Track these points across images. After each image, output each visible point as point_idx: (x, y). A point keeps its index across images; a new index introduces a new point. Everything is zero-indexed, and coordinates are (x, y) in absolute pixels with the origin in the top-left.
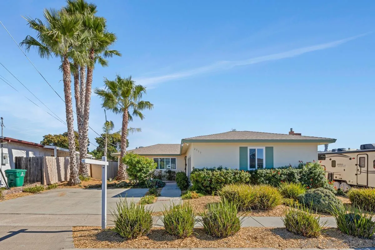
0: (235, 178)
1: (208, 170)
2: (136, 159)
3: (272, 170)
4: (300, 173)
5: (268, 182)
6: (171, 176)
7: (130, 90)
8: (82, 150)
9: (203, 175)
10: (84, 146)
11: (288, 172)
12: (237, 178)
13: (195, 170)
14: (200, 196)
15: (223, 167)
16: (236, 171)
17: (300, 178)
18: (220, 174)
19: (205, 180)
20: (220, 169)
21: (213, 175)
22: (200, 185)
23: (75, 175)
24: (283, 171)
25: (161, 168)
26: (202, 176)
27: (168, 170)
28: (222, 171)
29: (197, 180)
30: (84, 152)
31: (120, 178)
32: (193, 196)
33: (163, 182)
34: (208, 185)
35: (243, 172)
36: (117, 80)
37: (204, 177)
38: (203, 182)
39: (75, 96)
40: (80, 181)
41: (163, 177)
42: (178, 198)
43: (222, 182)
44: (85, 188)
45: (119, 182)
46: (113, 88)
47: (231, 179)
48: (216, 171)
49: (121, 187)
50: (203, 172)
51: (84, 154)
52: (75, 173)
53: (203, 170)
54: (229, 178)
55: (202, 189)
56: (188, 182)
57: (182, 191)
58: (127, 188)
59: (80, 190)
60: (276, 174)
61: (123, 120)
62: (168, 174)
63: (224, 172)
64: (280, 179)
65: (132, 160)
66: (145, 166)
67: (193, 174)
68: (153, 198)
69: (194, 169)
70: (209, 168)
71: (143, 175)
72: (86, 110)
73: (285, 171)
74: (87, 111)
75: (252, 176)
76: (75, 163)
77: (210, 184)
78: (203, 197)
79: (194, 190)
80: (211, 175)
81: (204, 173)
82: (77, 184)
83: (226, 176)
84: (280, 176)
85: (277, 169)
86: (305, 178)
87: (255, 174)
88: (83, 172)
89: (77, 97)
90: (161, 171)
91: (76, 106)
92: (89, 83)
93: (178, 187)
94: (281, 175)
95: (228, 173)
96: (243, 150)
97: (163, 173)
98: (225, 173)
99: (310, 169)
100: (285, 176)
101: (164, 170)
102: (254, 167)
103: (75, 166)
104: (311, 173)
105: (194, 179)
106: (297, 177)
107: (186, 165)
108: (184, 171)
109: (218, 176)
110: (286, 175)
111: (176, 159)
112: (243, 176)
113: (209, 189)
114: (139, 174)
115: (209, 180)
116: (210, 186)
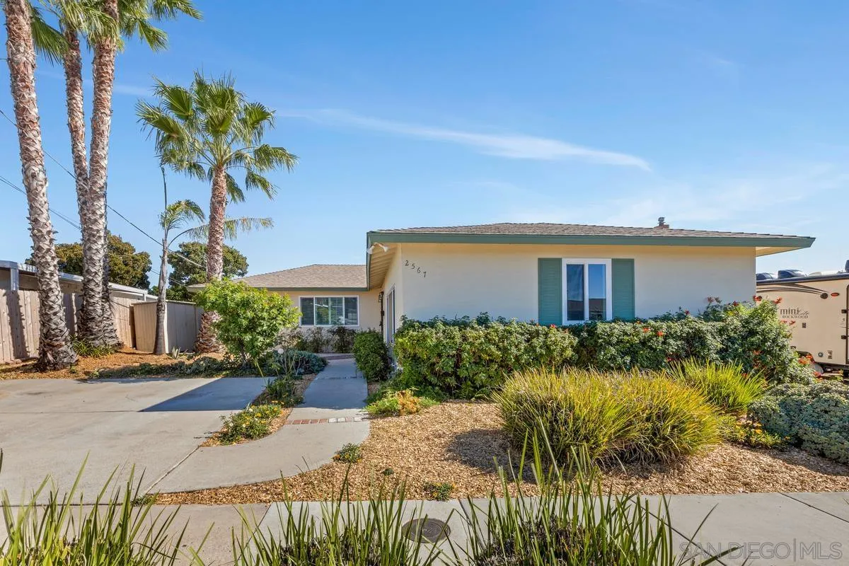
0: (530, 349)
1: (447, 324)
2: (238, 296)
3: (638, 325)
4: (721, 331)
5: (628, 359)
6: (345, 340)
7: (232, 114)
8: (87, 271)
9: (434, 340)
10: (91, 259)
11: (686, 329)
12: (538, 350)
13: (408, 325)
14: (426, 407)
15: (493, 316)
16: (534, 328)
17: (721, 346)
18: (486, 337)
19: (440, 356)
20: (483, 321)
21: (465, 338)
22: (424, 370)
23: (57, 340)
24: (669, 327)
25: (320, 322)
26: (431, 342)
27: (336, 327)
28: (493, 327)
29: (415, 355)
30: (91, 278)
31: (204, 348)
32: (403, 405)
33: (318, 360)
34: (450, 370)
35: (554, 330)
36: (196, 87)
37: (436, 346)
38: (433, 360)
39: (69, 125)
40: (76, 357)
41: (323, 344)
42: (355, 411)
43: (491, 361)
44: (87, 377)
45: (191, 361)
46: (181, 109)
47: (519, 350)
48: (473, 328)
49: (196, 372)
50: (434, 331)
51: (93, 284)
52: (57, 336)
53: (432, 325)
54: (514, 350)
55: (431, 384)
56: (387, 360)
57: (369, 383)
58: (212, 377)
59: (71, 382)
60: (650, 338)
61: (214, 196)
62: (337, 337)
63: (496, 331)
64: (663, 351)
65: (226, 299)
66: (265, 315)
67: (403, 336)
68: (275, 412)
69: (405, 323)
70: (450, 318)
71: (261, 339)
72: (95, 160)
73: (677, 327)
74: (97, 162)
75: (582, 344)
76: (55, 306)
77: (457, 366)
78: (436, 408)
79: (407, 386)
80: (458, 340)
81: (436, 334)
82: (64, 367)
83: (503, 342)
84: (664, 343)
85: (652, 323)
86: (737, 349)
87: (589, 335)
88: (89, 333)
89: (76, 127)
90: (320, 329)
91: (73, 152)
92: (103, 82)
93: (359, 373)
94: (665, 339)
95: (510, 333)
96: (548, 268)
97: (325, 335)
98: (500, 334)
99: (747, 322)
100: (679, 343)
101: (327, 327)
102: (580, 316)
103: (55, 314)
104: (752, 333)
105: (404, 350)
106: (715, 343)
107: (383, 313)
108: (378, 329)
109: (481, 343)
110: (680, 338)
111: (358, 299)
112: (555, 343)
113: (452, 381)
114: (248, 337)
115: (453, 356)
116: (455, 373)
